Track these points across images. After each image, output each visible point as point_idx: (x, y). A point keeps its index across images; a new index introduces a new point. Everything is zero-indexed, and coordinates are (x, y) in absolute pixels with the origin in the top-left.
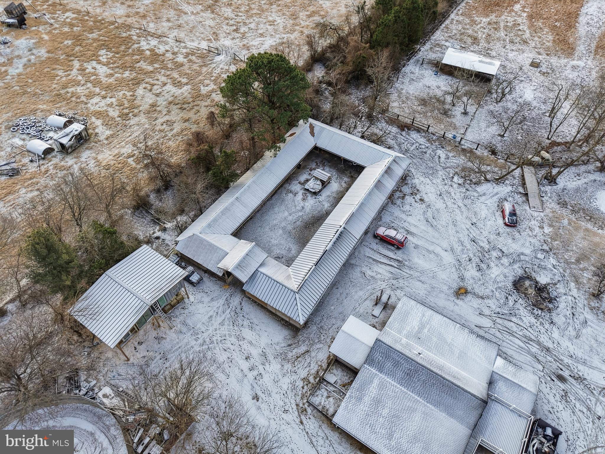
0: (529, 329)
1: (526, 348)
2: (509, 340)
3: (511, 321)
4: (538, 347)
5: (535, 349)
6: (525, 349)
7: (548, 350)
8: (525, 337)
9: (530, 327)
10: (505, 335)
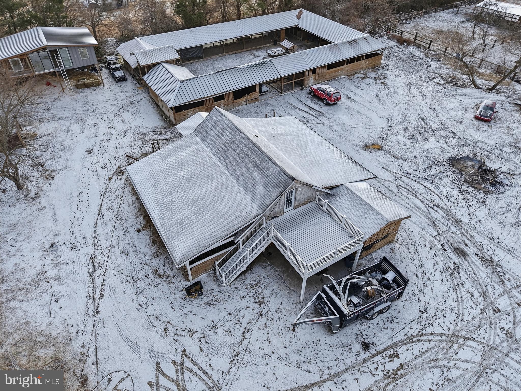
0: (443, 198)
1: (426, 210)
2: (405, 196)
3: (422, 184)
4: (444, 215)
5: (438, 215)
6: (423, 210)
7: (458, 222)
8: (432, 202)
9: (446, 196)
10: (403, 192)
